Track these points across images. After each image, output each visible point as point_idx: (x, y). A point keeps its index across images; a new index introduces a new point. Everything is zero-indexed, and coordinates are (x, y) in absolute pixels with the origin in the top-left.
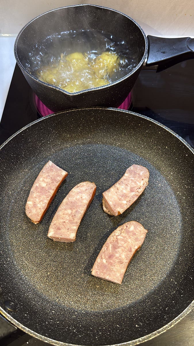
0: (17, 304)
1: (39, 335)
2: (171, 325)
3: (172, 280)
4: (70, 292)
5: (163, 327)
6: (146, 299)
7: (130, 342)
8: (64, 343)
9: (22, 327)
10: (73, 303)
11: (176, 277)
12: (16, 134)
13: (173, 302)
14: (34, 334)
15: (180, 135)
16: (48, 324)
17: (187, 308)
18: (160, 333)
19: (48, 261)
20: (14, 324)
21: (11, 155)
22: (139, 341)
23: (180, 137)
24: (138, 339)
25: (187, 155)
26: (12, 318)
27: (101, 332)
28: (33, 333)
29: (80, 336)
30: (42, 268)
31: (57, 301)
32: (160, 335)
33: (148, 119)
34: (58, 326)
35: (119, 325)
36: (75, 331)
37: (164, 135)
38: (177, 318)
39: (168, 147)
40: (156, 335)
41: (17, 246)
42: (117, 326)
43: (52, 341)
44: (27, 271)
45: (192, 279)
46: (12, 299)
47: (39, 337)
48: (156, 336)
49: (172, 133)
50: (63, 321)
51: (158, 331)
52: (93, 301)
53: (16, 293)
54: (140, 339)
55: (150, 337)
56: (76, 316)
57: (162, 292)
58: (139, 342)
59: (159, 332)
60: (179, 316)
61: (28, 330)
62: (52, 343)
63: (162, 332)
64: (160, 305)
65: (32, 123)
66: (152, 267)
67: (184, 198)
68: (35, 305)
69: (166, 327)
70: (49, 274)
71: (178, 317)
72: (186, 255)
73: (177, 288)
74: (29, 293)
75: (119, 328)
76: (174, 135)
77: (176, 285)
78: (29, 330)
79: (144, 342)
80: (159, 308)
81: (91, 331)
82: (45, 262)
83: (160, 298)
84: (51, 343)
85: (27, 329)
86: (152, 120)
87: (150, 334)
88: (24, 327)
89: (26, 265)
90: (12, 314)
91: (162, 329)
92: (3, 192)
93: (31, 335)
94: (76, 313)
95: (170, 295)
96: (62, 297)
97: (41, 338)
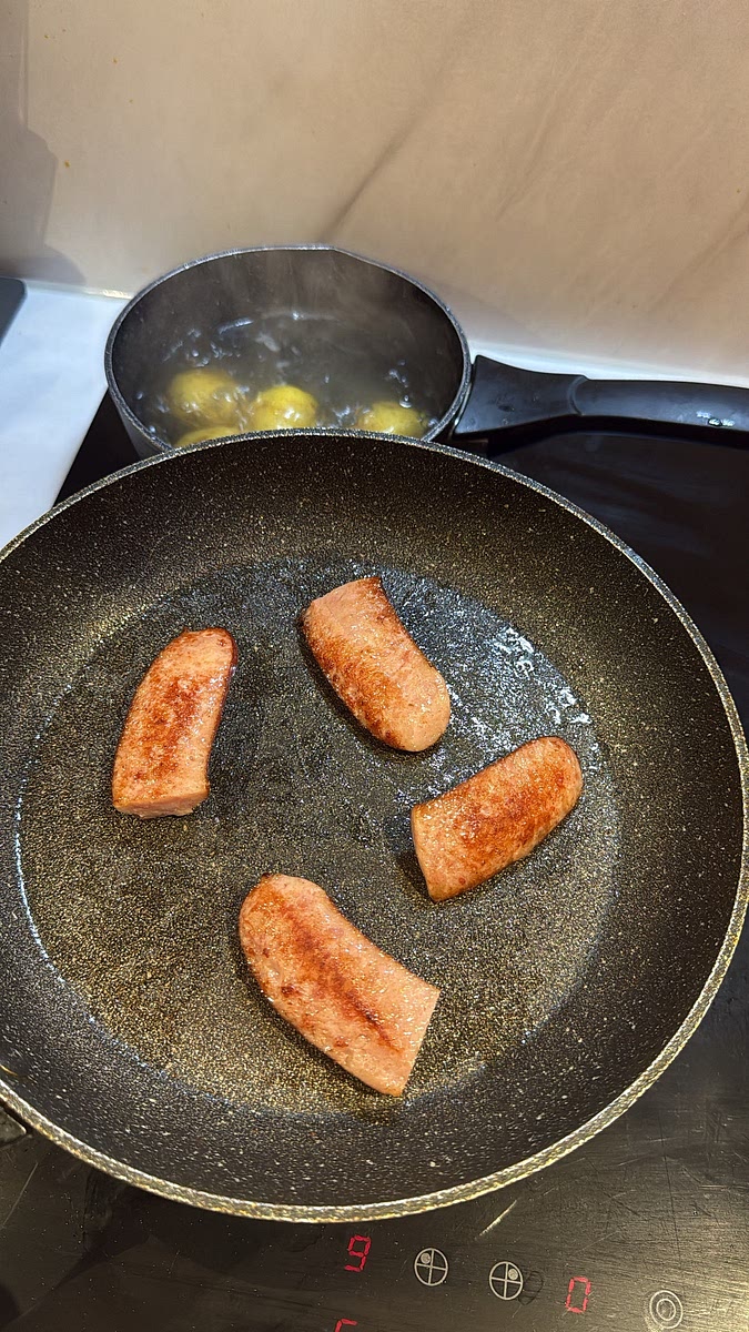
0: (32, 1060)
1: (99, 1154)
2: (545, 1159)
3: (568, 1030)
4: (216, 1044)
5: (519, 1164)
6: (474, 1086)
7: (404, 1201)
8: (183, 1189)
9: (43, 1125)
10: (221, 1078)
11: (583, 1022)
12: (81, 494)
13: (564, 1097)
14: (85, 1152)
15: (637, 551)
16: (130, 1135)
17: (606, 1109)
18: (508, 1183)
19: (151, 933)
20: (19, 1111)
21: (55, 567)
22: (435, 1201)
23: (638, 557)
24: (433, 1194)
25: (656, 620)
26: (12, 1092)
27: (308, 1175)
28: (81, 1147)
29: (237, 1180)
30: (128, 954)
31: (167, 1067)
32: (507, 1186)
33: (537, 488)
34: (165, 1144)
35: (372, 1160)
36: (220, 1165)
37: (586, 548)
38: (566, 1139)
39: (596, 588)
40: (491, 1185)
41: (46, 875)
42: (364, 1162)
43: (141, 1176)
44: (74, 960)
45: (633, 1027)
46: (15, 1041)
47: (97, 1162)
48: (492, 1189)
49: (611, 541)
50: (183, 1133)
51: (499, 1173)
52: (294, 1077)
53: (30, 1028)
54: (438, 1195)
55: (474, 1190)
56: (229, 1121)
57: (529, 1068)
58: (432, 1205)
59: (503, 1179)
60: (577, 1132)
61: (65, 1137)
62: (141, 1183)
63: (514, 1180)
64: (520, 1108)
65: (140, 465)
66: (504, 983)
67: (635, 764)
68: (91, 1072)
69: (530, 1164)
70: (149, 976)
71: (571, 1136)
72: (625, 952)
73: (583, 1057)
74: (75, 1035)
75: (372, 1168)
76: (619, 548)
77: (581, 1046)
78: (69, 1135)
79: (449, 1204)
80: (514, 1114)
81: (276, 1169)
82: (141, 936)
83: (523, 1086)
84: (138, 1185)
85: (62, 1133)
86: (549, 494)
87: (474, 1183)
88: (50, 1124)
89: (74, 939)
90: (13, 1083)
91: (514, 1168)
92: (16, 690)
93: (73, 1151)
94: (230, 1113)
95: (557, 1076)
96: (187, 1056)
97: (107, 1164)
